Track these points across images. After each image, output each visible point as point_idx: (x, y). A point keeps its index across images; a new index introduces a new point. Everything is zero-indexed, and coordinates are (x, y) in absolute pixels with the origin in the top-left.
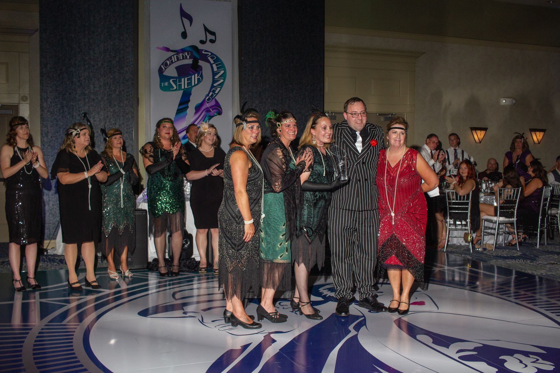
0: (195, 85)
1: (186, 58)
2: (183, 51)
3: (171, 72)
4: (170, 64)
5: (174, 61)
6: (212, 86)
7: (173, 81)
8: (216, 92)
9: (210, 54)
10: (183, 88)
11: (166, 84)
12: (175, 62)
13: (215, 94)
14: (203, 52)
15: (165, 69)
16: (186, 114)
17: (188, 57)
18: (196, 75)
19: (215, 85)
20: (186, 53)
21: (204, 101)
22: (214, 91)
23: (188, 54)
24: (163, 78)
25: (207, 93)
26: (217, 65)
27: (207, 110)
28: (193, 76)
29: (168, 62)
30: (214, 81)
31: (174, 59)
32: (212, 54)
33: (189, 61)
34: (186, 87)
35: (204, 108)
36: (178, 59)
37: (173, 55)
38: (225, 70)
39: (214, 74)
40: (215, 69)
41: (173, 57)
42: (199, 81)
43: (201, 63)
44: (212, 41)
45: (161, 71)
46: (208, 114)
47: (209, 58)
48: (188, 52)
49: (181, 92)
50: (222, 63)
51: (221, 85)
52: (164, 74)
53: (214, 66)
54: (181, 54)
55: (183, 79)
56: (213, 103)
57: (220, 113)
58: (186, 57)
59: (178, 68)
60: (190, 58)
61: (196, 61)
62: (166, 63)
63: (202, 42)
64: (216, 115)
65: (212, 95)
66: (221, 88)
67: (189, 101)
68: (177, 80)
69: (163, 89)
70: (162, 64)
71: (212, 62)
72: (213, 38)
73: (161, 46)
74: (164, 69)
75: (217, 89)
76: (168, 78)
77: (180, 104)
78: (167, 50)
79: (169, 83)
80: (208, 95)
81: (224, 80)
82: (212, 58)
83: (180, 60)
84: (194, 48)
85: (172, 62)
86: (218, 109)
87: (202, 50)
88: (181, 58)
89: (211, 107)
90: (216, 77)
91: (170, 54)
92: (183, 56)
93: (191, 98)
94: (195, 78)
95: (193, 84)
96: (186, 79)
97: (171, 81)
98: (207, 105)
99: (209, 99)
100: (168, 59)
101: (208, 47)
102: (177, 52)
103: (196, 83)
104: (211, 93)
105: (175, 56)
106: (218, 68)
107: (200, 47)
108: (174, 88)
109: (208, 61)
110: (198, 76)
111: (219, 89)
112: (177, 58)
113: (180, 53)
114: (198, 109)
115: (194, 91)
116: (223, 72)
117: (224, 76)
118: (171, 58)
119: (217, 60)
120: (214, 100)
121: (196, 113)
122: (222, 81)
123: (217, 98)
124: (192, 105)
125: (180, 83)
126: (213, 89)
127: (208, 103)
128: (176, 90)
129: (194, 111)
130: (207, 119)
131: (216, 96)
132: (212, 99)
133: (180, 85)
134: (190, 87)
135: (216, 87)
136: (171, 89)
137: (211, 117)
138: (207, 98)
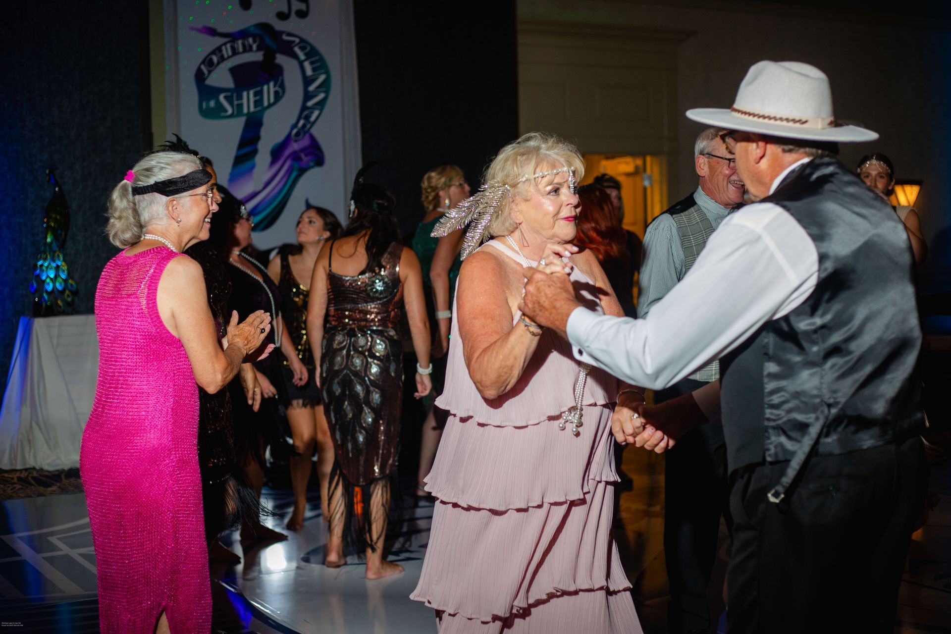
0: (270, 105)
1: (251, 50)
2: (243, 34)
3: (221, 78)
4: (219, 63)
5: (226, 56)
6: (304, 108)
7: (226, 97)
8: (313, 119)
9: (297, 40)
10: (245, 111)
11: (212, 104)
12: (229, 57)
13: (309, 122)
14: (285, 37)
15: (210, 72)
17: (255, 47)
18: (272, 84)
19: (310, 104)
20: (251, 40)
22: (307, 118)
23: (255, 42)
24: (206, 92)
25: (293, 121)
26: (312, 63)
27: (295, 156)
28: (265, 87)
29: (215, 59)
30: (308, 96)
31: (227, 51)
32: (302, 40)
33: (257, 56)
34: (252, 109)
35: (288, 152)
36: (235, 52)
37: (225, 44)
38: (327, 73)
39: (307, 81)
40: (309, 72)
41: (223, 48)
42: (278, 97)
43: (281, 59)
44: (302, 14)
45: (200, 77)
46: (296, 165)
47: (297, 49)
48: (254, 36)
49: (240, 122)
50: (321, 60)
51: (321, 104)
52: (208, 82)
53: (307, 66)
54: (240, 42)
55: (245, 94)
56: (305, 142)
57: (320, 161)
58: (251, 47)
59: (234, 71)
60: (259, 49)
61: (270, 56)
62: (211, 61)
63: (282, 16)
64: (312, 167)
65: (304, 126)
66: (321, 110)
67: (257, 138)
68: (232, 96)
69: (206, 113)
70: (203, 62)
71: (302, 57)
72: (303, 7)
73: (200, 26)
74: (206, 71)
75: (312, 113)
76: (214, 92)
77: (241, 145)
78: (211, 32)
79: (219, 103)
81: (327, 93)
82: (302, 49)
83: (239, 53)
84: (266, 27)
85: (222, 59)
87: (282, 33)
88: (241, 50)
89: (303, 150)
90: (311, 88)
91: (219, 41)
92: (244, 45)
93: (263, 133)
94: (269, 90)
95: (266, 104)
96: (251, 93)
97: (222, 97)
98: (295, 146)
99: (297, 134)
100: (213, 53)
101: (293, 25)
102: (233, 37)
103: (272, 100)
104: (302, 122)
105: (228, 46)
106: (314, 70)
107: (279, 25)
108: (226, 111)
109: (295, 56)
110: (275, 86)
111: (316, 113)
112: (233, 49)
113: (238, 39)
114: (277, 153)
115: (268, 117)
116: (322, 78)
117: (326, 86)
118: (219, 49)
119: (312, 53)
120: (307, 136)
121: (273, 163)
122: (321, 96)
123: (315, 131)
124: (265, 147)
125: (239, 102)
126: (306, 113)
127: (296, 141)
128: (232, 116)
129: (269, 159)
130: (294, 174)
131: (311, 127)
132: (305, 133)
133: (240, 106)
134: (259, 108)
135: (312, 109)
136: (223, 114)
137: (303, 171)
138: (295, 131)
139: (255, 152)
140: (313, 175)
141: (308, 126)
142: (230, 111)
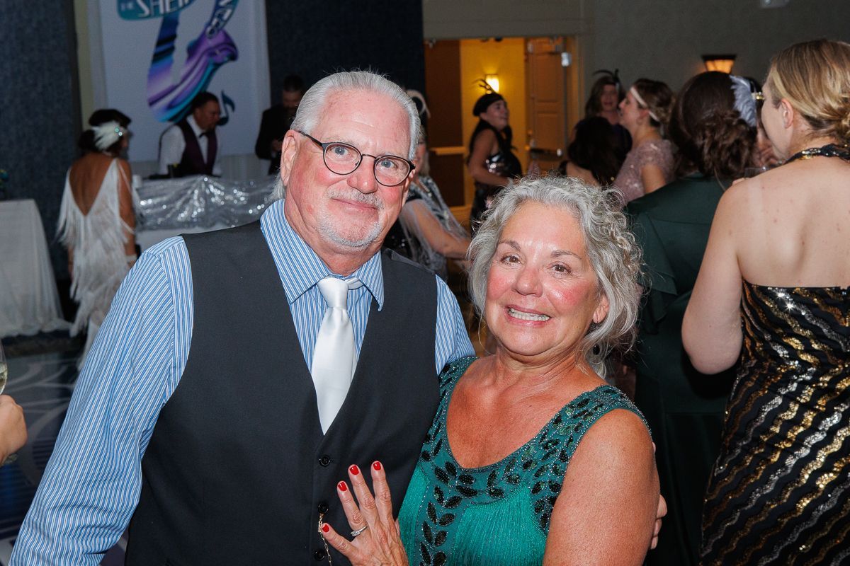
0: (185, 6)
6: (217, 7)
8: (226, 17)
10: (162, 11)
11: (130, 6)
13: (222, 20)
16: (172, 62)
19: (222, 3)
21: (203, 36)
22: (220, 16)
25: (208, 19)
27: (211, 52)
34: (168, 10)
35: (203, 48)
46: (212, 60)
56: (219, 38)
57: (233, 57)
64: (226, 62)
65: (218, 24)
66: (233, 9)
67: (174, 37)
69: (126, 15)
75: (225, 12)
77: (159, 43)
79: (136, 5)
80: (209, 24)
86: (230, 51)
89: (217, 46)
93: (180, 31)
95: (181, 4)
98: (210, 43)
99: (212, 32)
103: (187, 1)
104: (215, 20)
108: (143, 12)
111: (229, 12)
114: (192, 50)
115: (183, 16)
120: (221, 33)
121: (189, 59)
123: (229, 28)
124: (181, 44)
125: (156, 3)
126: (219, 12)
127: (210, 38)
128: (149, 16)
129: (185, 55)
130: (210, 68)
131: (224, 25)
132: (218, 31)
133: (157, 7)
134: (174, 9)
135: (224, 8)
136: (141, 15)
137: (217, 66)
138: (209, 29)
139: (172, 49)
140: (227, 70)
141: (222, 24)
142: (147, 11)
